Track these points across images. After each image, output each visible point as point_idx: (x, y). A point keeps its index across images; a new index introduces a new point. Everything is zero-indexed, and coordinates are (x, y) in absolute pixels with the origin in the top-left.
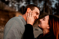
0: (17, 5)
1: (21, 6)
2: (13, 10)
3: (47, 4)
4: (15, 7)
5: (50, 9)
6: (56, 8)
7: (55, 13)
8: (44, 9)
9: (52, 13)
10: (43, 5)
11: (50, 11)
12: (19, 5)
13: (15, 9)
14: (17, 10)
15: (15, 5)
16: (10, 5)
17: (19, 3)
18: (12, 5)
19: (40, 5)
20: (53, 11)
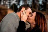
0: (8, 2)
1: (12, 4)
2: (5, 8)
3: (35, 1)
4: (7, 5)
5: (38, 6)
6: (43, 4)
7: (43, 8)
8: (33, 5)
9: (40, 9)
10: (32, 2)
11: (38, 7)
12: (10, 3)
13: (7, 7)
14: (9, 8)
15: (7, 3)
16: (2, 3)
17: (10, 1)
18: (4, 3)
19: (29, 2)
20: (41, 7)
